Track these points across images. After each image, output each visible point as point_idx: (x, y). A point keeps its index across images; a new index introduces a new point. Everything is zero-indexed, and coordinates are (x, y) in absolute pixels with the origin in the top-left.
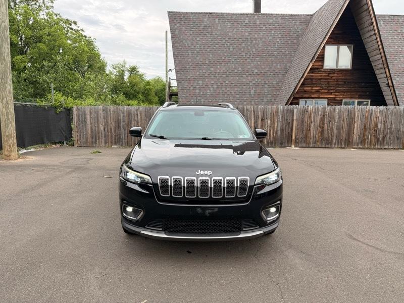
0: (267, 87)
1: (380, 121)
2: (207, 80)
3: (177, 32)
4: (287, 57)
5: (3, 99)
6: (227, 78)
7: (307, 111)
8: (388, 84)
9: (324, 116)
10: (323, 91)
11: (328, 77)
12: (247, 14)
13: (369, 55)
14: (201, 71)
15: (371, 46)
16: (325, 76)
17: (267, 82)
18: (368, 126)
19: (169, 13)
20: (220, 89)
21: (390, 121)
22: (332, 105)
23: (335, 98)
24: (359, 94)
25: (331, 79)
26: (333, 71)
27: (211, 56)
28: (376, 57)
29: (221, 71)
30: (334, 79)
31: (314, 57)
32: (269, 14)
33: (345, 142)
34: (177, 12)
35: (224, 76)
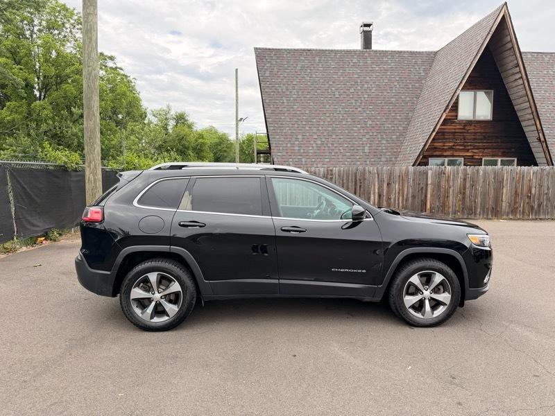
0: (384, 142)
1: (534, 184)
2: (308, 134)
3: (267, 74)
4: (409, 104)
5: (91, 162)
6: (333, 131)
7: (444, 173)
8: (540, 140)
9: (465, 179)
10: (458, 147)
11: (463, 131)
12: (355, 51)
13: (514, 102)
14: (300, 123)
15: (516, 92)
16: (460, 129)
17: (384, 137)
18: (519, 191)
19: (256, 49)
20: (325, 145)
21: (546, 184)
22: (471, 166)
23: (473, 156)
24: (501, 150)
25: (468, 133)
26: (469, 123)
27: (312, 104)
28: (522, 105)
29: (326, 123)
30: (470, 133)
31: (448, 106)
32: (383, 51)
33: (492, 211)
34: (266, 49)
35: (330, 129)
